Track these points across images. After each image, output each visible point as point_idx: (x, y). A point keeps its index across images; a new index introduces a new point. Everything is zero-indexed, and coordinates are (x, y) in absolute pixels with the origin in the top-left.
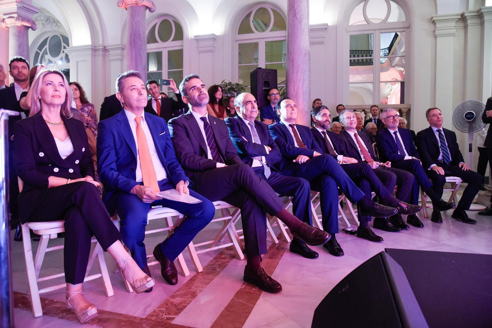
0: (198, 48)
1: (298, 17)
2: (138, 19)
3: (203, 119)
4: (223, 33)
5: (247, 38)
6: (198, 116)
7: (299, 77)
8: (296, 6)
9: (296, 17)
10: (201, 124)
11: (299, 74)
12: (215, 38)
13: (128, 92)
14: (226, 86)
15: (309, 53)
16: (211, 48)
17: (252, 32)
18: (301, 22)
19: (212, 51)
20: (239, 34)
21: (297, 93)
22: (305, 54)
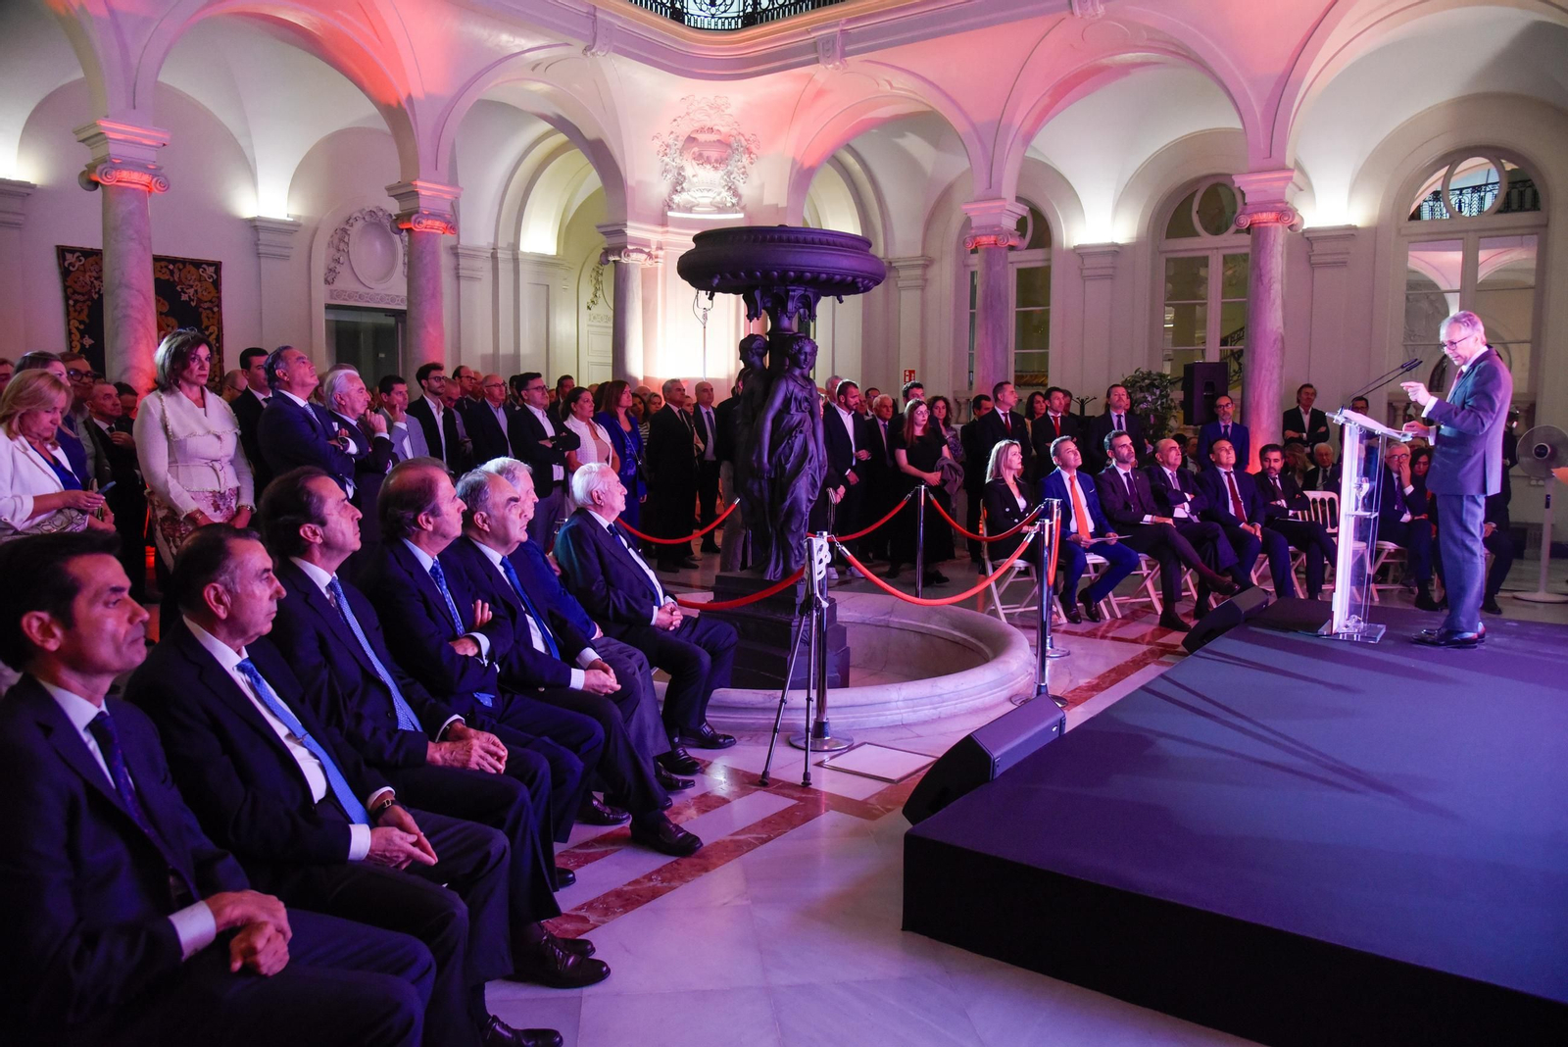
0: (1082, 270)
1: (1265, 281)
2: (998, 268)
3: (1126, 475)
4: (1135, 240)
5: (1185, 246)
6: (1121, 471)
7: (1262, 379)
8: (1261, 264)
9: (1262, 281)
10: (1125, 479)
11: (1263, 372)
12: (1117, 249)
13: (1064, 455)
14: (1144, 379)
15: (1283, 338)
16: (1110, 271)
17: (1195, 234)
18: (1270, 289)
19: (1111, 277)
20: (1167, 238)
21: (1258, 403)
22: (1275, 341)
